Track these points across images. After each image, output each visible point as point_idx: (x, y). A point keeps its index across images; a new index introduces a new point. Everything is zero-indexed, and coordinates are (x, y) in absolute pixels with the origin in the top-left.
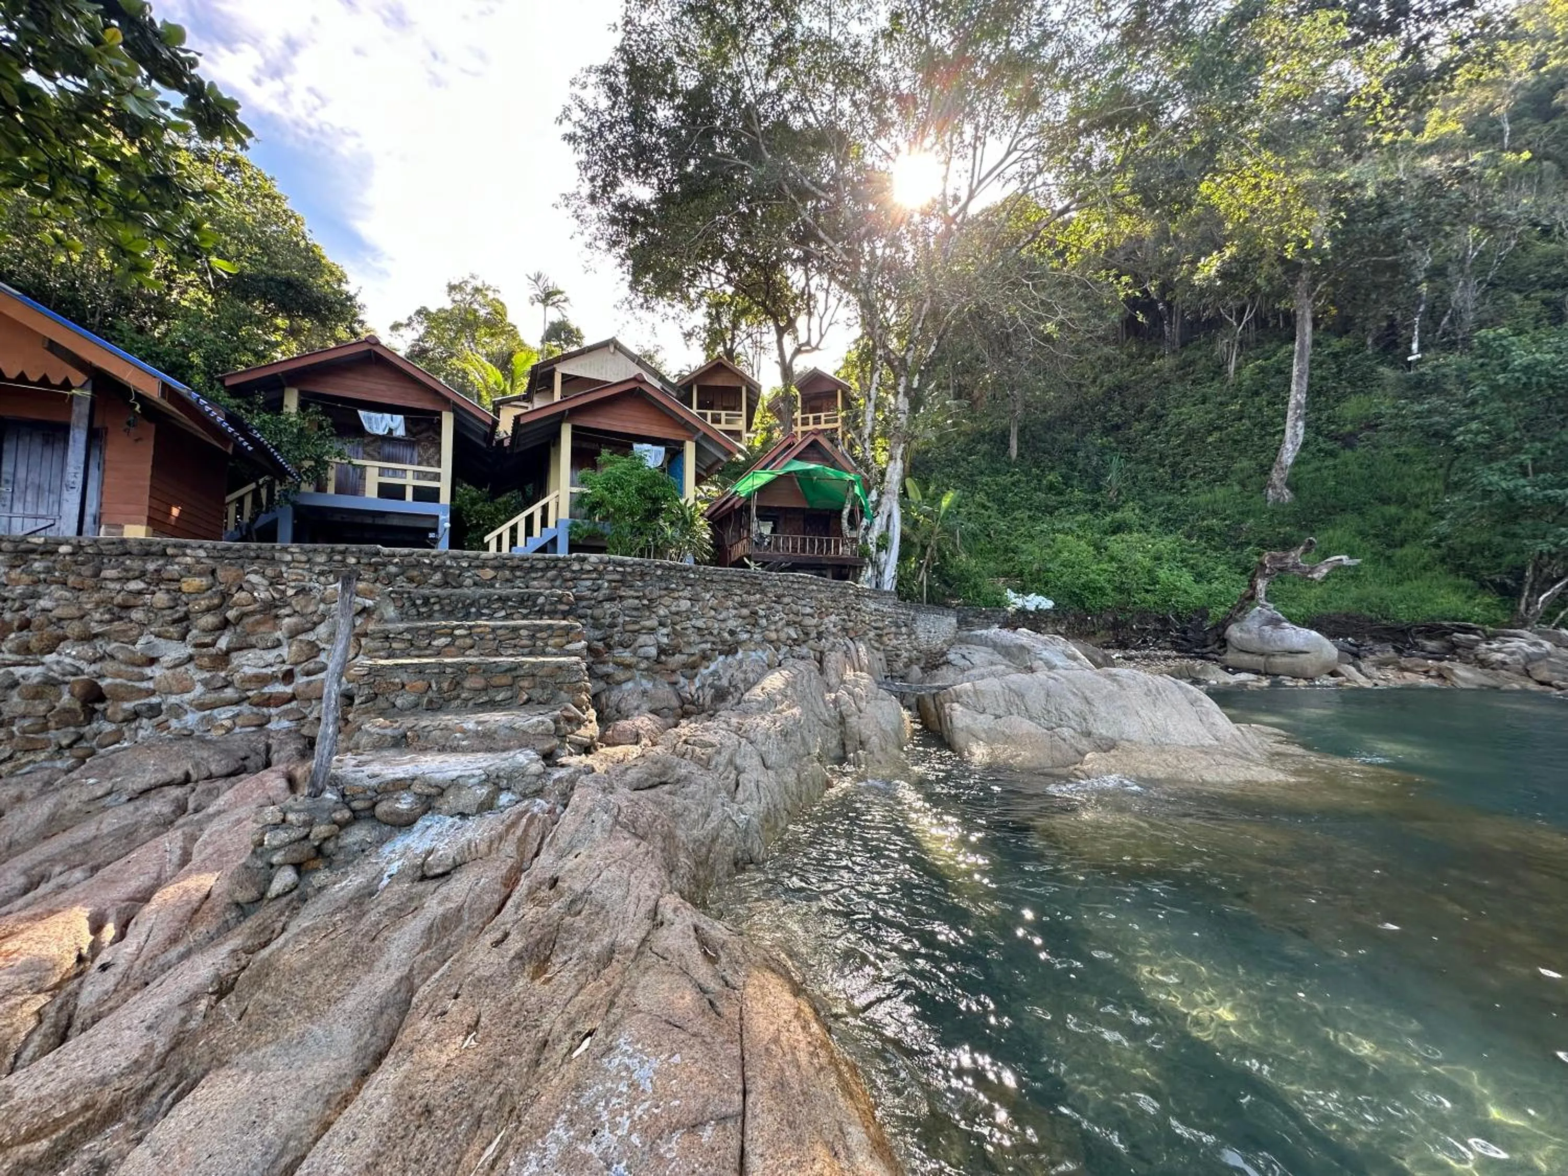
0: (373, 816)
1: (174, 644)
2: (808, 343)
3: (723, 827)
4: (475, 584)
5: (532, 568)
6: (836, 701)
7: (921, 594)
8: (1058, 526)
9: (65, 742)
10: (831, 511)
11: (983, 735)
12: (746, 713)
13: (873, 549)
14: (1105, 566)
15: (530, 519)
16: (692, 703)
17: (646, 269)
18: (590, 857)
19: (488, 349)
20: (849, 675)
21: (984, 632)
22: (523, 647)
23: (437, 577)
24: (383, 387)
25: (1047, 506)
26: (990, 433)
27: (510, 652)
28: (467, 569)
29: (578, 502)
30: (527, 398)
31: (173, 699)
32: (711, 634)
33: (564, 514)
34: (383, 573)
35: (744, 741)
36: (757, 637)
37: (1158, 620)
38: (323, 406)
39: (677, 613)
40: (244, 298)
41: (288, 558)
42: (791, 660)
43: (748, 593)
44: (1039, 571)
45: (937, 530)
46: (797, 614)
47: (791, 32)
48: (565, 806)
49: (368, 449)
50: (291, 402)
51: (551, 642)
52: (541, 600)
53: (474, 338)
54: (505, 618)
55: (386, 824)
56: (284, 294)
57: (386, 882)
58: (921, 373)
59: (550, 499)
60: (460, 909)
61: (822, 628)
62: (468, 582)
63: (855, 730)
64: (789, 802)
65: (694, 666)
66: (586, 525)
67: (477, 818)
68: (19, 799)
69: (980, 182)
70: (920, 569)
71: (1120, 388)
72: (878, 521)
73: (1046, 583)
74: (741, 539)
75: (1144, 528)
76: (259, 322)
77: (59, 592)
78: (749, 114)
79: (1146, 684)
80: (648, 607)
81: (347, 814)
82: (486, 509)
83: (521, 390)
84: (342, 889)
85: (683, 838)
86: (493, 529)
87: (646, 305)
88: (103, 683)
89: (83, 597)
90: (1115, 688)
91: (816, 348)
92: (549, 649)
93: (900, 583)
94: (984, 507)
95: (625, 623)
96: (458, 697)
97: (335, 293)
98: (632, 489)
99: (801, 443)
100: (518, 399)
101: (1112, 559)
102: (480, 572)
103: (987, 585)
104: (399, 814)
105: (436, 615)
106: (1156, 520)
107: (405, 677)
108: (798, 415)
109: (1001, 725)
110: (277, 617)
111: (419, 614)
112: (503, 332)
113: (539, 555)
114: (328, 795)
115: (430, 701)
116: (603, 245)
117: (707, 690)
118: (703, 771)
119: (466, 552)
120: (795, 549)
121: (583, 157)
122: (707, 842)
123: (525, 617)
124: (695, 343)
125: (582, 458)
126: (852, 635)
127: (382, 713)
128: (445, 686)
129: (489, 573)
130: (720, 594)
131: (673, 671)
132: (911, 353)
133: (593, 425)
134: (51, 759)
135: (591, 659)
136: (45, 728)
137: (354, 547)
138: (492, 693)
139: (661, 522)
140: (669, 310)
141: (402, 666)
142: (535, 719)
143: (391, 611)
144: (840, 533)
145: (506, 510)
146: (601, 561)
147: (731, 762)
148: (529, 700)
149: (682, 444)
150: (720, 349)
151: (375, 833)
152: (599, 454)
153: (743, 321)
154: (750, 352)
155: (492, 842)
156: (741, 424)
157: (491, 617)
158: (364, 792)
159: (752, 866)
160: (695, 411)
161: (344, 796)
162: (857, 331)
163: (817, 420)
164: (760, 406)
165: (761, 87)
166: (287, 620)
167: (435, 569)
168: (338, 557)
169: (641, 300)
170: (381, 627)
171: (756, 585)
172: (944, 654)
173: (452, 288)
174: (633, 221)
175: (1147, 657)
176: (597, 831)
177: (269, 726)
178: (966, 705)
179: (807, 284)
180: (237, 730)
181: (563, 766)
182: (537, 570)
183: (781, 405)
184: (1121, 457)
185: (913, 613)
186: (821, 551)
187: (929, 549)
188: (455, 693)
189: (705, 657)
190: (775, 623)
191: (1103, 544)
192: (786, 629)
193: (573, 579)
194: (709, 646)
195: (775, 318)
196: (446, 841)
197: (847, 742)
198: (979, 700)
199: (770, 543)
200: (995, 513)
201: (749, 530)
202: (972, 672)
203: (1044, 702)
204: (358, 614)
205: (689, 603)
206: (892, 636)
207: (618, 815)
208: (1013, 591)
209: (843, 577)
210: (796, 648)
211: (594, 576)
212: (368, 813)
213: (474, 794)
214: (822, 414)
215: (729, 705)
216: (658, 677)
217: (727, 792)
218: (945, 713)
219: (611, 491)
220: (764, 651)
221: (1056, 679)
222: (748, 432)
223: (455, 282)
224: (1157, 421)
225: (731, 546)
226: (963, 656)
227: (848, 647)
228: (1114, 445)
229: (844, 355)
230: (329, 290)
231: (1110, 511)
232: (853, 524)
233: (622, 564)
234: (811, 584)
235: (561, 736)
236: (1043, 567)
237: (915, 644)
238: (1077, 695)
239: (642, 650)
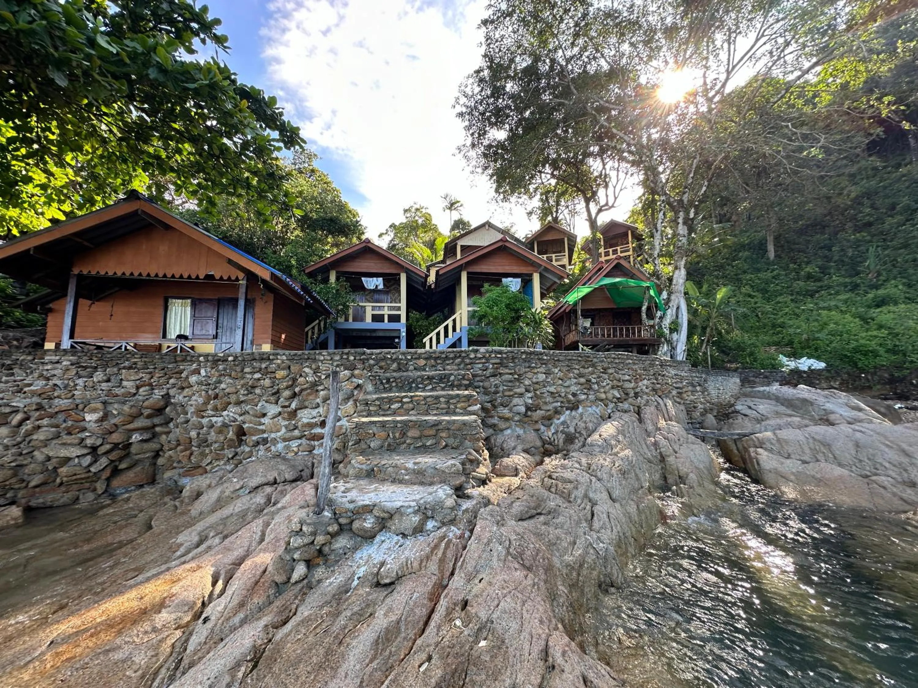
0: (351, 529)
1: (273, 406)
2: (607, 204)
3: (587, 554)
4: (415, 369)
5: (447, 358)
6: (656, 444)
7: (707, 362)
8: (822, 304)
9: (230, 456)
10: (632, 308)
11: (792, 477)
12: (591, 454)
13: (667, 331)
14: (875, 333)
15: (446, 328)
16: (550, 444)
17: (504, 178)
18: (490, 584)
19: (424, 239)
20: (662, 423)
21: (767, 389)
22: (442, 409)
23: (395, 365)
24: (372, 264)
25: (807, 291)
26: (749, 244)
27: (435, 412)
28: (410, 360)
29: (472, 316)
30: (443, 261)
31: (273, 435)
32: (560, 396)
33: (465, 324)
34: (367, 364)
35: (594, 479)
36: (592, 397)
38: (346, 277)
39: (537, 383)
40: (314, 230)
41: (322, 358)
42: (618, 414)
43: (583, 367)
44: (808, 340)
45: (714, 315)
46: (619, 381)
47: (585, 15)
48: (471, 532)
49: (367, 297)
50: (333, 278)
51: (459, 406)
52: (452, 378)
53: (416, 235)
54: (432, 390)
55: (358, 536)
56: (329, 225)
57: (356, 582)
58: (696, 207)
59: (456, 316)
60: (398, 622)
61: (638, 390)
62: (411, 368)
63: (674, 467)
64: (634, 530)
65: (550, 418)
66: (477, 329)
67: (413, 539)
68: (209, 486)
69: (734, 67)
70: (702, 343)
71: (868, 194)
72: (669, 312)
73: (816, 349)
74: (570, 331)
75: (911, 300)
76: (320, 241)
77: (228, 380)
78: (562, 73)
80: (518, 380)
81: (336, 527)
82: (424, 324)
83: (441, 258)
84: (331, 584)
85: (558, 565)
86: (428, 335)
87: (505, 199)
88: (245, 426)
89: (237, 382)
91: (613, 206)
92: (458, 410)
93: (688, 355)
94: (750, 296)
95: (504, 391)
96: (405, 442)
97: (352, 221)
98: (503, 305)
99: (607, 268)
100: (439, 262)
101: (880, 327)
102: (418, 362)
103: (762, 353)
104: (365, 530)
105: (394, 389)
107: (375, 429)
108: (602, 250)
109: (812, 469)
110: (317, 391)
111: (385, 388)
112: (431, 229)
113: (451, 350)
114: (326, 513)
115: (389, 445)
116: (480, 170)
117: (560, 435)
118: (567, 504)
119: (411, 350)
120: (609, 335)
121: (467, 123)
122: (576, 567)
123: (443, 389)
124: (534, 217)
125: (473, 290)
126: (660, 393)
127: (362, 453)
128: (397, 435)
129: (422, 362)
130: (565, 369)
131: (536, 422)
132: (686, 196)
133: (479, 271)
134: (225, 464)
135: (484, 415)
136: (223, 449)
137: (353, 351)
138: (424, 440)
139: (521, 324)
140: (518, 200)
141: (374, 422)
142: (450, 462)
143: (370, 387)
144: (640, 322)
145: (434, 324)
146: (487, 351)
147: (586, 496)
148: (446, 446)
149: (531, 275)
150: (550, 218)
151: (352, 542)
152: (483, 287)
153: (562, 200)
154: (568, 217)
155: (422, 561)
156: (565, 261)
157: (424, 390)
158: (346, 512)
159: (613, 590)
161: (335, 514)
162: (640, 191)
163: (615, 252)
164: (576, 249)
165: (569, 53)
166: (322, 393)
167: (393, 361)
168: (345, 357)
169: (502, 197)
170: (365, 397)
171: (588, 362)
172: (733, 405)
173: (406, 211)
174: (496, 153)
176: (495, 559)
177: (314, 452)
178: (771, 451)
179: (604, 168)
180: (300, 453)
181: (469, 497)
182: (449, 359)
183: (591, 245)
184: (878, 246)
185: (704, 376)
186: (627, 335)
187: (708, 330)
188: (403, 440)
189: (557, 412)
190: (604, 387)
191: (869, 316)
192: (611, 391)
193: (470, 364)
194: (559, 404)
195: (584, 193)
196: (393, 556)
197: (668, 476)
198: (782, 447)
199: (591, 333)
200: (760, 299)
201: (576, 325)
202: (768, 422)
203: (853, 452)
204: (355, 388)
205: (544, 376)
206: (690, 393)
207: (510, 547)
208: (785, 356)
209: (646, 353)
210: (620, 404)
211: (483, 361)
212: (348, 527)
213: (411, 520)
214: (618, 248)
215: (577, 447)
216: (526, 426)
217: (586, 521)
218: (750, 455)
219: (491, 308)
220: (597, 406)
221: (861, 431)
222: (570, 264)
223: (407, 208)
224: (911, 214)
225: (565, 336)
226: (750, 408)
227: (658, 403)
228: (868, 238)
229: (631, 209)
230: (348, 220)
231: (871, 289)
232: (651, 316)
233: (500, 352)
234: (628, 359)
235: (467, 475)
236: (811, 337)
237: (708, 398)
238: (892, 447)
239: (515, 408)
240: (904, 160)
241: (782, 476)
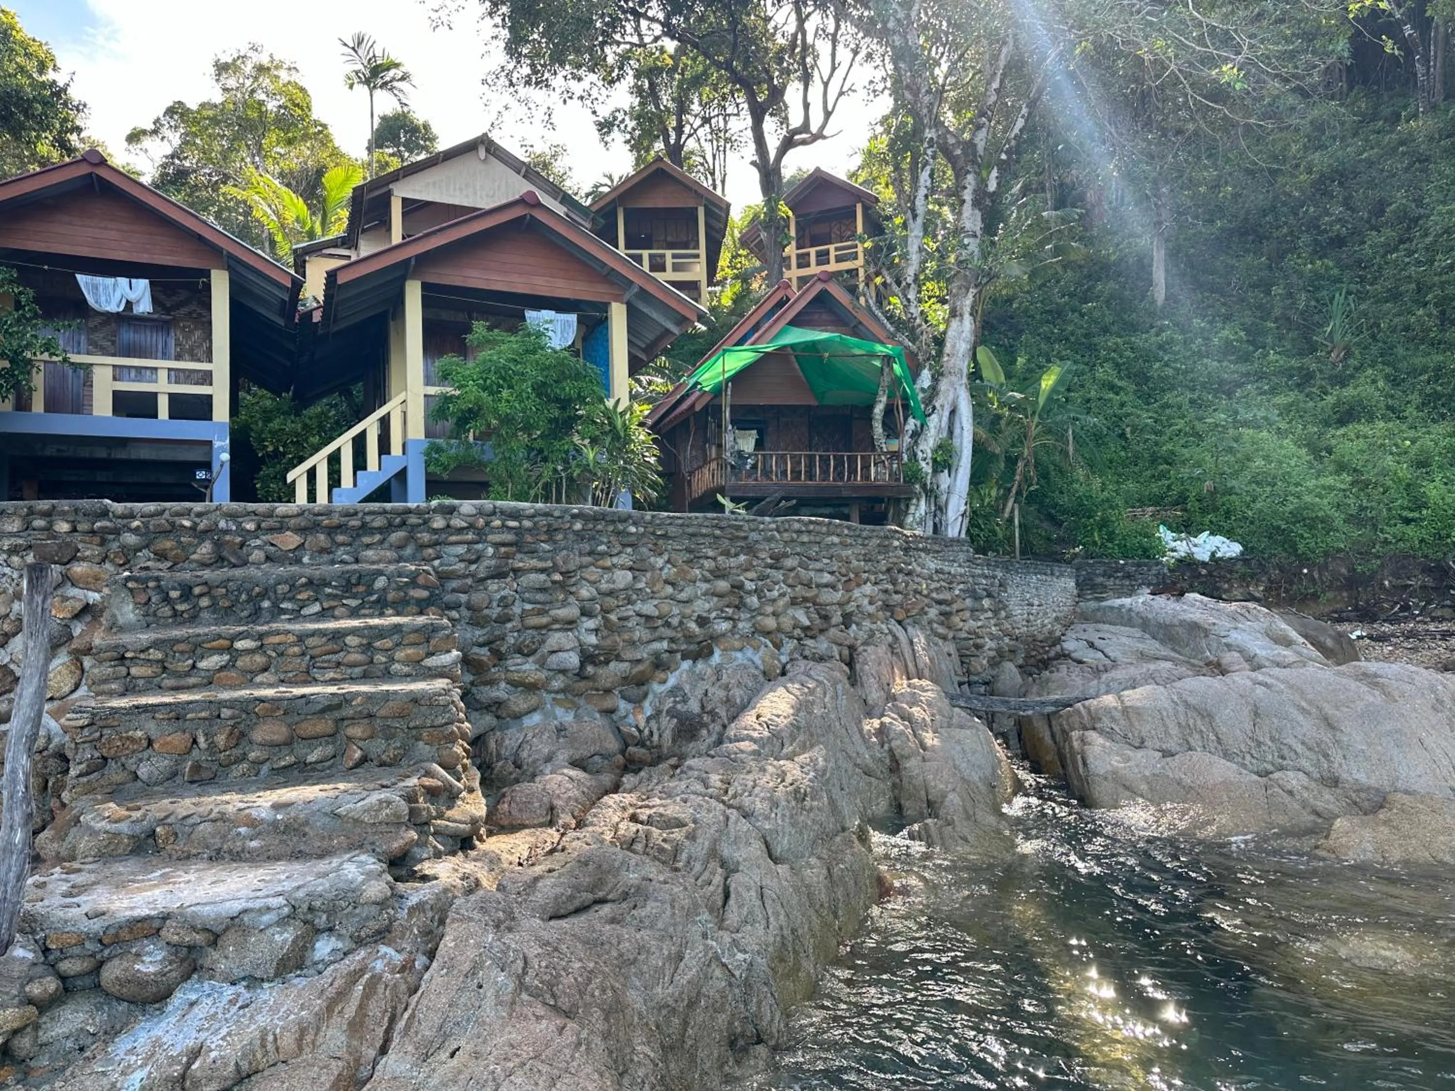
0: (98, 986)
2: (805, 127)
3: (708, 977)
4: (268, 558)
5: (364, 528)
6: (882, 731)
7: (1010, 539)
8: (1244, 415)
10: (854, 408)
11: (1144, 787)
12: (733, 762)
13: (926, 468)
14: (1330, 481)
15: (359, 443)
16: (641, 743)
18: (476, 1055)
19: (283, 164)
20: (900, 686)
21: (1127, 601)
22: (351, 666)
23: (205, 549)
24: (114, 234)
25: (1221, 383)
27: (331, 675)
28: (254, 534)
29: (438, 410)
30: (349, 241)
32: (668, 625)
33: (417, 430)
34: (115, 546)
35: (733, 814)
36: (744, 626)
37: (1427, 570)
38: (20, 269)
39: (611, 593)
42: (802, 664)
43: (727, 554)
44: (1213, 493)
45: (1034, 431)
46: (808, 585)
48: (431, 955)
49: (98, 336)
51: (399, 655)
52: (381, 582)
53: (260, 148)
54: (323, 615)
55: (119, 999)
58: (1003, 167)
59: (392, 408)
61: (851, 607)
62: (257, 555)
63: (918, 781)
64: (816, 921)
65: (641, 681)
66: (453, 449)
67: (278, 985)
70: (1005, 498)
71: (1342, 174)
72: (933, 421)
73: (1228, 514)
74: (706, 462)
75: (1395, 412)
79: (1433, 689)
80: (562, 586)
81: (51, 985)
82: (289, 426)
83: (338, 229)
85: (639, 1005)
86: (301, 460)
87: (536, 80)
90: (1375, 698)
91: (819, 136)
92: (396, 667)
93: (973, 524)
94: (1112, 387)
95: (524, 615)
96: (244, 758)
97: (35, 84)
98: (527, 387)
99: (799, 303)
100: (334, 244)
101: (1341, 467)
102: (276, 538)
103: (1125, 521)
104: (140, 982)
105: (205, 615)
106: (1416, 398)
107: (152, 727)
108: (791, 250)
109: (1175, 768)
111: (176, 614)
112: (306, 137)
113: (375, 506)
114: (19, 952)
115: (197, 768)
117: (665, 720)
118: (667, 875)
119: (251, 506)
120: (796, 474)
122: (682, 1006)
123: (354, 613)
124: (618, 137)
125: (442, 338)
126: (901, 614)
127: (114, 793)
128: (221, 739)
129: (290, 540)
130: (680, 558)
131: (608, 691)
132: (982, 134)
133: (457, 282)
135: (469, 678)
137: (65, 505)
138: (300, 749)
139: (576, 439)
140: (573, 85)
141: (146, 708)
142: (375, 797)
143: (128, 612)
144: (871, 445)
145: (321, 427)
146: (481, 512)
147: (713, 853)
148: (364, 760)
149: (605, 307)
150: (659, 145)
151: (101, 1017)
152: (469, 330)
153: (695, 98)
154: (709, 149)
155: (303, 1032)
156: (698, 271)
157: (297, 615)
158: (81, 943)
160: (622, 251)
161: (46, 951)
162: (885, 103)
163: (823, 257)
164: (728, 240)
167: (202, 535)
168: (39, 523)
169: (526, 70)
170: (113, 640)
171: (737, 540)
172: (1058, 641)
173: (222, 68)
175: (1410, 635)
176: (489, 1002)
178: (1109, 735)
179: (800, 29)
181: (425, 878)
182: (372, 531)
183: (763, 235)
184: (1349, 293)
185: (999, 574)
186: (840, 475)
187: (1020, 464)
188: (237, 752)
189: (660, 665)
190: (774, 601)
191: (1323, 444)
192: (790, 612)
193: (434, 544)
194: (665, 645)
195: (747, 85)
196: (224, 1031)
197: (906, 804)
198: (1131, 725)
199: (754, 467)
200: (1131, 397)
201: (720, 446)
202: (1113, 674)
203: (1248, 726)
204: (77, 616)
205: (629, 575)
206: (967, 614)
207: (525, 972)
208: (1170, 529)
209: (879, 519)
210: (809, 642)
211: (470, 536)
212: (88, 981)
213: (271, 941)
214: (832, 247)
215: (703, 747)
216: (582, 702)
217: (711, 911)
218: (1071, 747)
219: (493, 391)
220: (757, 649)
221: (1266, 685)
222: (710, 283)
223: (227, 59)
224: (1409, 228)
225: (691, 473)
226: (1091, 645)
227: (896, 638)
228: (1336, 272)
229: (865, 145)
230: (25, 81)
231: (1333, 386)
232: (892, 429)
233: (516, 515)
234: (829, 534)
235: (421, 824)
236: (1221, 488)
237: (1006, 625)
238: (1309, 713)
239: (554, 658)
240: (1405, 107)
241: (1126, 788)
